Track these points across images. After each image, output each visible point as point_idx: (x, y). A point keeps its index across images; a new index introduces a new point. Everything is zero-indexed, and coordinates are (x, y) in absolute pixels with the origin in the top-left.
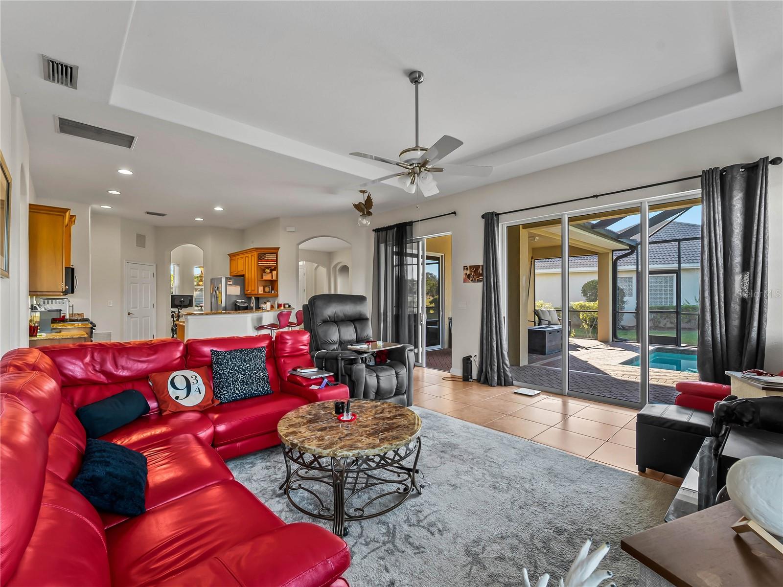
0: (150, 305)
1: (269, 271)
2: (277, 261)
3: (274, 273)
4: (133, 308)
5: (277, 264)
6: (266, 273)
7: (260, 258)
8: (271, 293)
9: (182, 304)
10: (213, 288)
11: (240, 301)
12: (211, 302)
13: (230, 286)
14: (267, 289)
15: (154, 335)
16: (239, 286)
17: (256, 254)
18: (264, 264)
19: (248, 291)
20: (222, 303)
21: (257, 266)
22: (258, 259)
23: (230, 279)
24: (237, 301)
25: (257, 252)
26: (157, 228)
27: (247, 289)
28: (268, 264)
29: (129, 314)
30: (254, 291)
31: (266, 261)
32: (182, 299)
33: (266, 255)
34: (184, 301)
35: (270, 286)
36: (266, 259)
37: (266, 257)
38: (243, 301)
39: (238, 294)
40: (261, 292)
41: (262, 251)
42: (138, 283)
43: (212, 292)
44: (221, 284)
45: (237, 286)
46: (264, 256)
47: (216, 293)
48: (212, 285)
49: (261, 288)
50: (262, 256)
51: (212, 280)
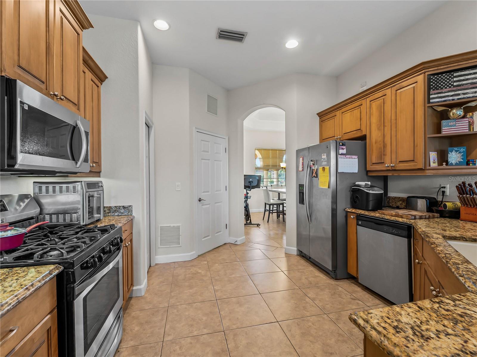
0: (223, 188)
1: (461, 113)
4: (204, 192)
6: (449, 121)
7: (434, 86)
8: (468, 164)
9: (250, 185)
10: (303, 163)
11: (363, 183)
12: (299, 184)
13: (342, 156)
14: (454, 157)
15: (226, 224)
16: (356, 157)
17: (420, 79)
18: (448, 96)
19: (381, 164)
20: (329, 187)
21: (424, 106)
22: (429, 89)
23: (343, 145)
24: (357, 183)
25: (425, 73)
26: (229, 92)
27: (374, 161)
28: (459, 95)
29: (200, 201)
30: (412, 164)
31: (455, 89)
32: (251, 180)
33: (455, 75)
34: (252, 182)
35: (462, 150)
36: (455, 84)
37: (455, 79)
38: (368, 185)
39: (355, 172)
40: (434, 165)
41: (443, 69)
42: (209, 160)
43: (301, 169)
44: (324, 155)
45: (353, 157)
46: (448, 79)
47: (312, 171)
48: (301, 159)
49: (433, 155)
50: (440, 80)
51: (298, 151)
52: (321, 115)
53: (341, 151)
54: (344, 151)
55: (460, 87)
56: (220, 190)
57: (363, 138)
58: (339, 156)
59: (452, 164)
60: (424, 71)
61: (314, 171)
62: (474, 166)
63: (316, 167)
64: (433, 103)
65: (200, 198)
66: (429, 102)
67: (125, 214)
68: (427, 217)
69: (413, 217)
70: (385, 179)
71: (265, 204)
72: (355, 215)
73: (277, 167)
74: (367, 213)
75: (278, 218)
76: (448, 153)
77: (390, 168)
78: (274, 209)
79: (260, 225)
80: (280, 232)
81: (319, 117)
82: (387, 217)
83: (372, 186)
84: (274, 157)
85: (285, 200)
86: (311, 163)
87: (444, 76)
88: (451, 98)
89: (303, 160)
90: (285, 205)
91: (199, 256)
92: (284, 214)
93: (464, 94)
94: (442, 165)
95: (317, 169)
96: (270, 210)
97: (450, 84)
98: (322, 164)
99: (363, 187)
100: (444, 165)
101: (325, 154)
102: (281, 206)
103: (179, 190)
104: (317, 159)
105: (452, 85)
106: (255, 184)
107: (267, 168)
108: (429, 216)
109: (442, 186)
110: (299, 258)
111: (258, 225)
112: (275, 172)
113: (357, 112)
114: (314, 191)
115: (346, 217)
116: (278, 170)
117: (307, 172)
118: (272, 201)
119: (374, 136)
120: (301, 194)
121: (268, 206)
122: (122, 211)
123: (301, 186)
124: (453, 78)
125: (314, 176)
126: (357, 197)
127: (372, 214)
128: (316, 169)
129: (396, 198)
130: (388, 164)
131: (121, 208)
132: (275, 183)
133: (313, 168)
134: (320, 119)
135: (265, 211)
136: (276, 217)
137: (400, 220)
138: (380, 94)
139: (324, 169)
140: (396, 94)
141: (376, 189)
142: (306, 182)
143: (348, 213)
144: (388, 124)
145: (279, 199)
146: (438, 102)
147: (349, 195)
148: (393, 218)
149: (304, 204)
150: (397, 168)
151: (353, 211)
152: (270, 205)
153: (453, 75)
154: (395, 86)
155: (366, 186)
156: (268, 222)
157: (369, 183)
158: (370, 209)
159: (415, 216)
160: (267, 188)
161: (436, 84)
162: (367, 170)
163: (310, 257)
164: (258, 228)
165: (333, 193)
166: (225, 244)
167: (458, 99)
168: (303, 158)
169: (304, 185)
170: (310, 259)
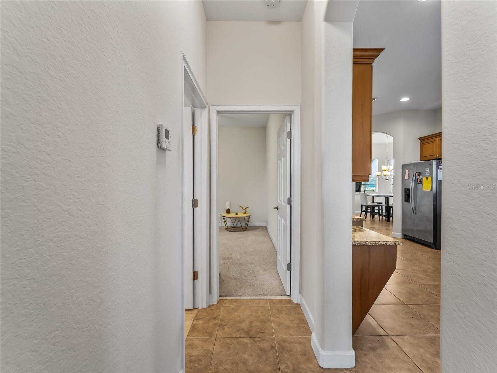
10: (409, 174)
12: (405, 189)
20: (431, 191)
43: (406, 177)
44: (427, 169)
47: (417, 180)
48: (407, 172)
51: (404, 166)
52: (422, 139)
61: (419, 179)
63: (421, 177)
71: (362, 206)
86: (416, 174)
89: (409, 172)
95: (421, 178)
96: (366, 211)
98: (426, 175)
101: (429, 169)
104: (421, 172)
106: (357, 189)
110: (404, 240)
114: (419, 193)
117: (412, 180)
118: (369, 204)
120: (407, 195)
123: (407, 190)
125: (419, 183)
133: (418, 178)
134: (421, 141)
139: (427, 178)
142: (411, 187)
149: (410, 202)
152: (366, 206)
160: (365, 193)
165: (434, 194)
169: (409, 189)
170: (414, 239)
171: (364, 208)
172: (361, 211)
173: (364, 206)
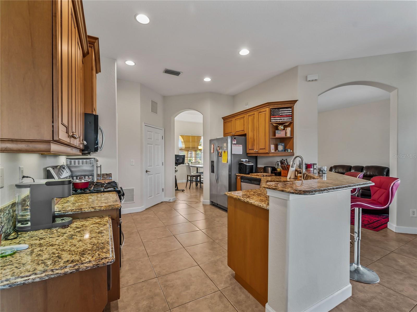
0: (161, 164)
1: (282, 128)
2: (292, 116)
3: (289, 129)
4: (149, 166)
5: (292, 119)
6: (278, 131)
7: (272, 114)
8: (285, 151)
9: (178, 162)
10: (213, 148)
11: (244, 160)
12: (211, 161)
13: (234, 145)
14: (280, 148)
15: (163, 189)
16: (241, 145)
17: (267, 109)
18: (278, 119)
19: (252, 150)
20: (227, 162)
21: (269, 123)
22: (271, 115)
23: (235, 139)
24: (241, 160)
25: (269, 107)
26: (165, 98)
27: (250, 148)
28: (281, 119)
29: (146, 172)
30: (264, 150)
31: (280, 116)
32: (178, 158)
33: (280, 110)
34: (179, 160)
35: (283, 144)
36: (280, 114)
37: (280, 112)
38: (247, 161)
39: (241, 154)
40: (273, 151)
41: (276, 106)
42: (152, 144)
43: (212, 151)
44: (225, 144)
45: (240, 145)
46: (278, 112)
47: (218, 153)
48: (212, 145)
49: (272, 147)
50: (275, 112)
51: (211, 141)
52: (225, 119)
53: (233, 142)
54: (235, 142)
55: (282, 116)
56: (159, 165)
57: (245, 135)
58: (232, 145)
59: (279, 151)
60: (268, 106)
62: (287, 152)
63: (221, 151)
64: (272, 122)
65: (147, 170)
66: (271, 121)
67: (107, 179)
68: (269, 175)
69: (263, 176)
70: (256, 158)
71: (188, 176)
72: (240, 177)
73: (195, 149)
74: (245, 175)
75: (196, 186)
76: (278, 146)
77: (256, 152)
78: (194, 179)
79: (184, 190)
80: (198, 194)
81: (223, 120)
82: (253, 176)
83: (249, 162)
84: (193, 141)
85: (203, 173)
86: (218, 148)
87: (276, 110)
88: (279, 120)
89: (214, 146)
90: (202, 177)
91: (146, 209)
92: (201, 183)
93: (284, 119)
94: (276, 151)
96: (191, 180)
97: (278, 114)
98: (224, 149)
99: (244, 162)
100: (277, 151)
102: (199, 177)
103: (133, 164)
104: (221, 146)
105: (279, 115)
106: (181, 161)
107: (187, 149)
108: (270, 175)
109: (278, 161)
110: (211, 206)
111: (183, 191)
112: (194, 153)
113: (242, 120)
114: (220, 165)
115: (236, 178)
116: (196, 151)
117: (216, 153)
118: (192, 174)
119: (250, 135)
120: (213, 167)
121: (190, 177)
122: (106, 177)
123: (212, 162)
124: (279, 112)
125: (220, 156)
126: (241, 167)
127: (247, 176)
128: (220, 152)
129: (260, 168)
130: (256, 150)
131: (105, 175)
132: (194, 161)
135: (187, 181)
136: (195, 186)
137: (258, 177)
138: (252, 113)
139: (225, 152)
140: (259, 115)
141: (250, 163)
142: (215, 159)
143: (237, 176)
144: (255, 129)
145: (197, 172)
146: (274, 122)
147: (238, 166)
148: (255, 177)
149: (214, 173)
150: (259, 152)
151: (239, 175)
152: (191, 176)
153: (279, 110)
154: (258, 110)
155: (246, 162)
156: (190, 189)
157: (247, 160)
158: (247, 173)
159: (264, 175)
160: (189, 164)
161: (273, 113)
162: (247, 152)
163: (217, 204)
164: (183, 193)
165: (229, 165)
166: (162, 202)
167: (281, 121)
168: (214, 145)
169: (214, 161)
170: (217, 205)
171: (189, 178)
172: (187, 180)
173: (190, 176)
